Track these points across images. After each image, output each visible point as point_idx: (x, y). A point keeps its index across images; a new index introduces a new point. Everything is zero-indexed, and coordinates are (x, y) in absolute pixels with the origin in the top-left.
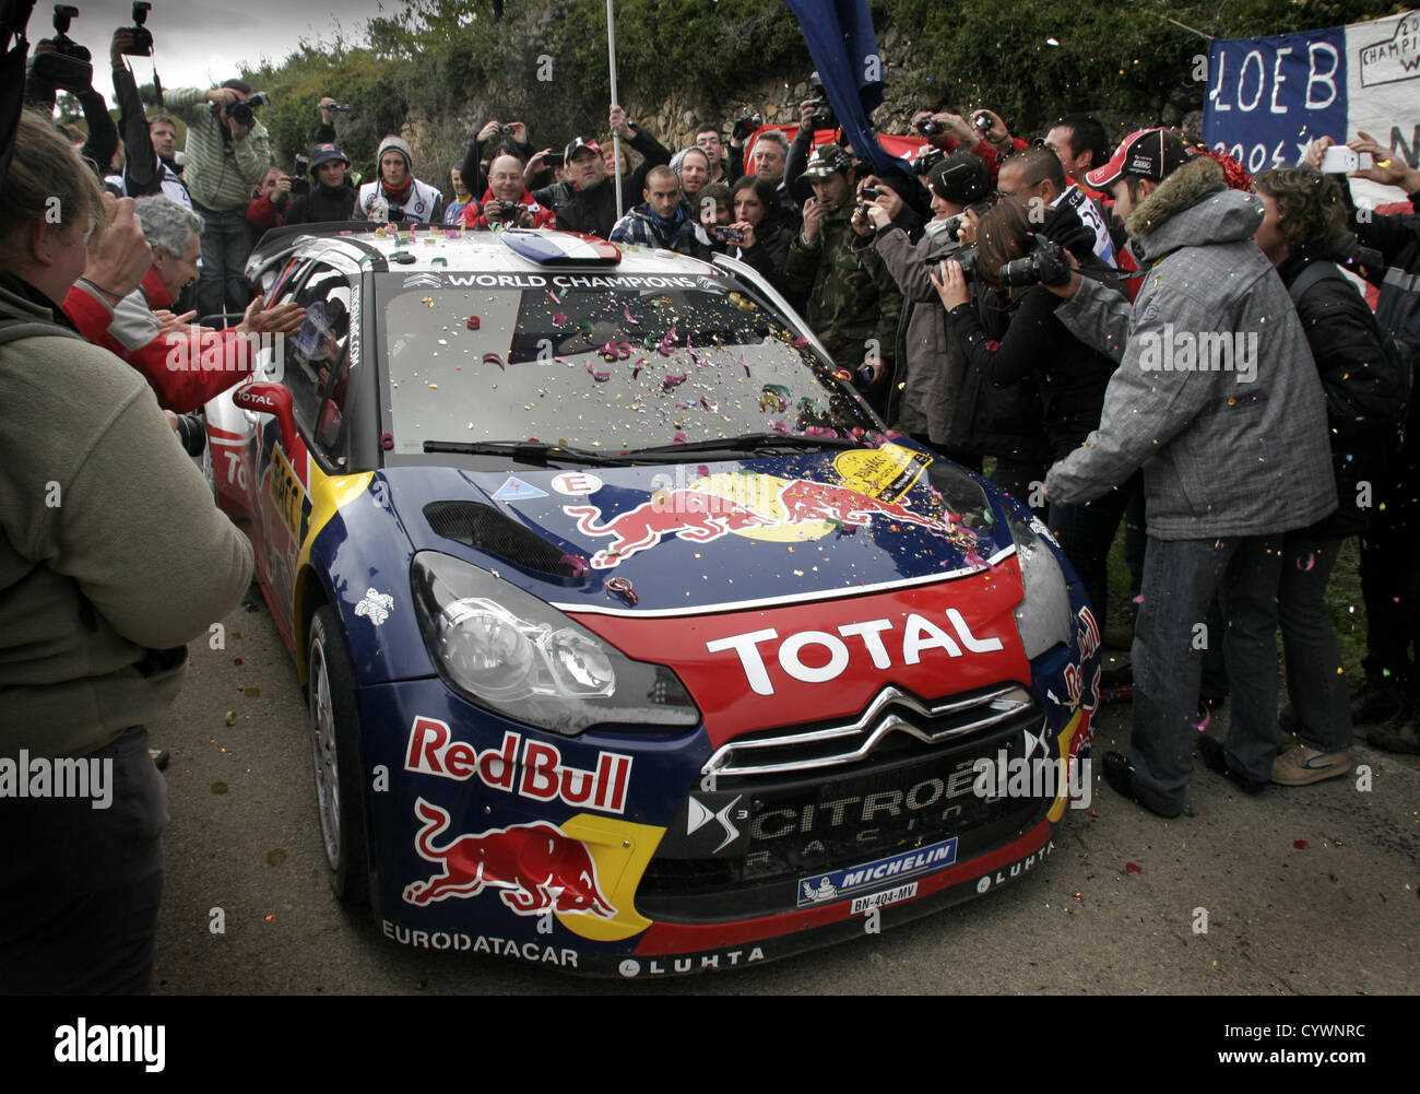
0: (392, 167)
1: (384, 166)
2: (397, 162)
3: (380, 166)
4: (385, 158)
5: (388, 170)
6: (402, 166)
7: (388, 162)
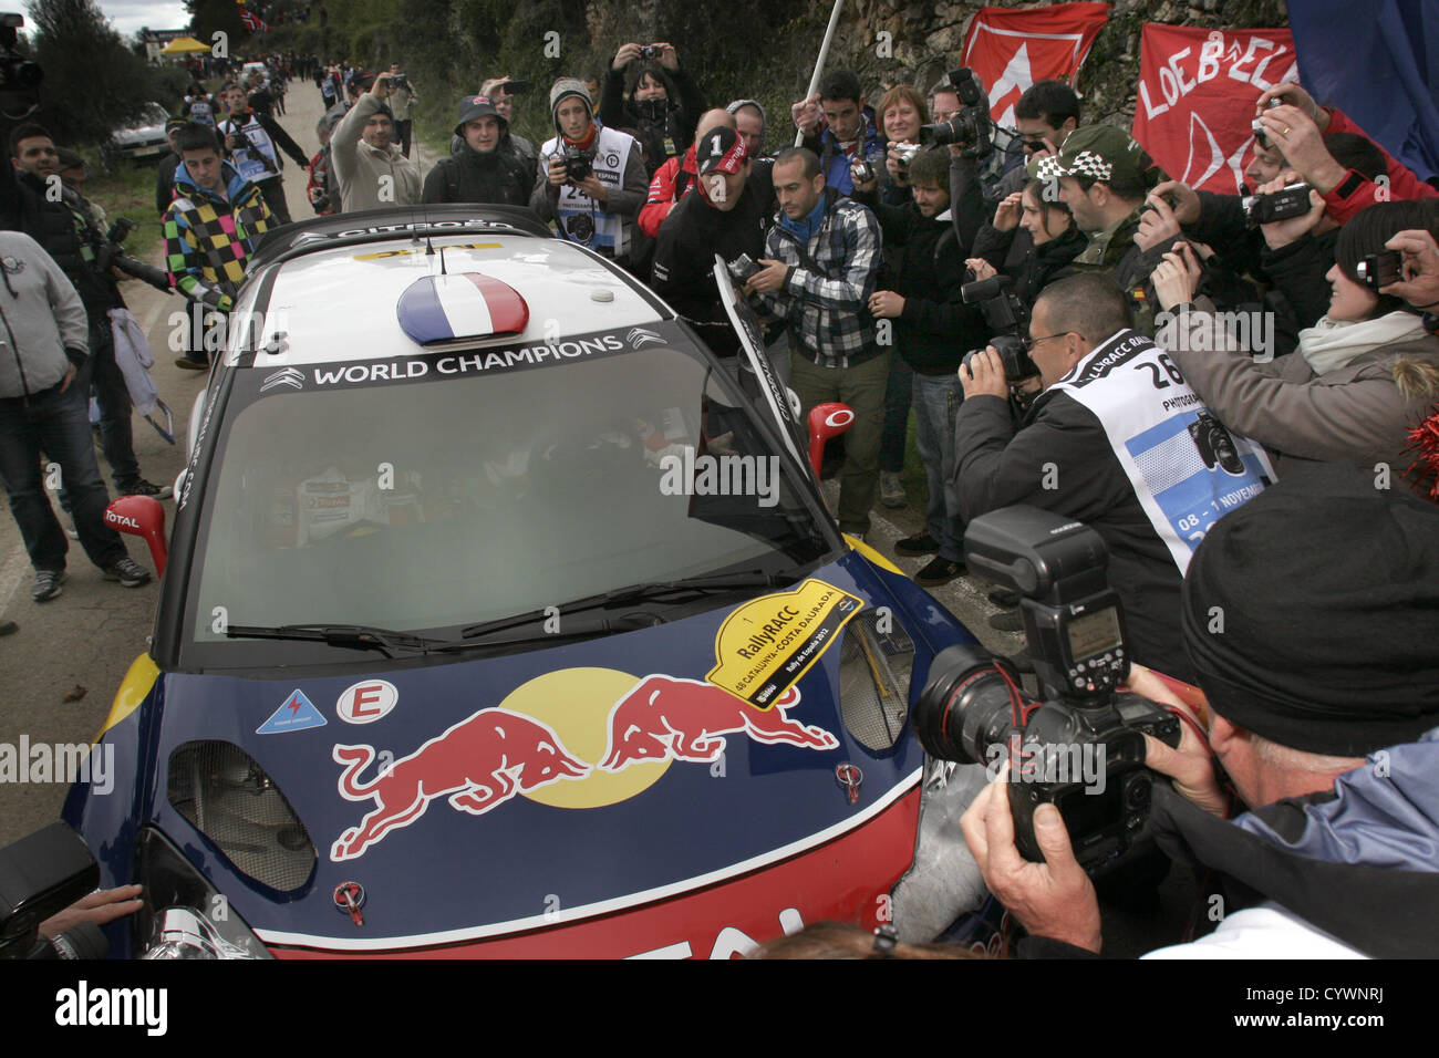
0: (572, 118)
1: (561, 117)
2: (576, 110)
3: (556, 116)
4: (560, 110)
5: (568, 122)
6: (583, 113)
7: (566, 112)
